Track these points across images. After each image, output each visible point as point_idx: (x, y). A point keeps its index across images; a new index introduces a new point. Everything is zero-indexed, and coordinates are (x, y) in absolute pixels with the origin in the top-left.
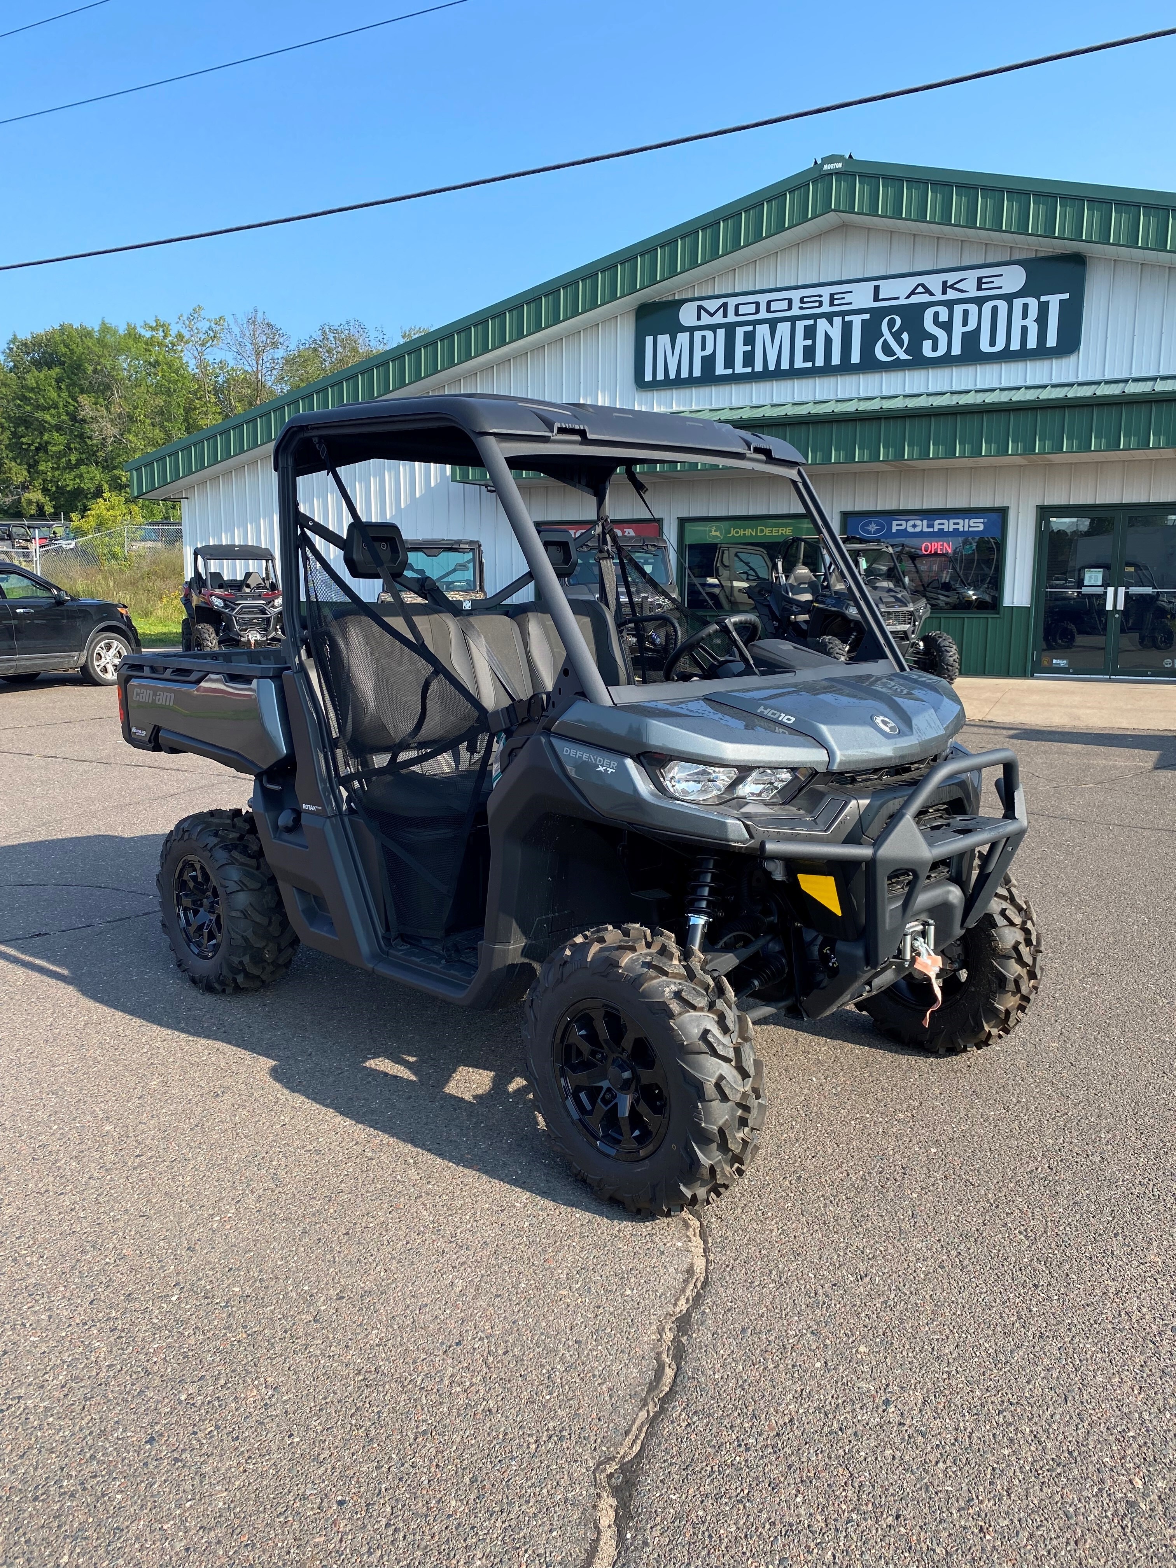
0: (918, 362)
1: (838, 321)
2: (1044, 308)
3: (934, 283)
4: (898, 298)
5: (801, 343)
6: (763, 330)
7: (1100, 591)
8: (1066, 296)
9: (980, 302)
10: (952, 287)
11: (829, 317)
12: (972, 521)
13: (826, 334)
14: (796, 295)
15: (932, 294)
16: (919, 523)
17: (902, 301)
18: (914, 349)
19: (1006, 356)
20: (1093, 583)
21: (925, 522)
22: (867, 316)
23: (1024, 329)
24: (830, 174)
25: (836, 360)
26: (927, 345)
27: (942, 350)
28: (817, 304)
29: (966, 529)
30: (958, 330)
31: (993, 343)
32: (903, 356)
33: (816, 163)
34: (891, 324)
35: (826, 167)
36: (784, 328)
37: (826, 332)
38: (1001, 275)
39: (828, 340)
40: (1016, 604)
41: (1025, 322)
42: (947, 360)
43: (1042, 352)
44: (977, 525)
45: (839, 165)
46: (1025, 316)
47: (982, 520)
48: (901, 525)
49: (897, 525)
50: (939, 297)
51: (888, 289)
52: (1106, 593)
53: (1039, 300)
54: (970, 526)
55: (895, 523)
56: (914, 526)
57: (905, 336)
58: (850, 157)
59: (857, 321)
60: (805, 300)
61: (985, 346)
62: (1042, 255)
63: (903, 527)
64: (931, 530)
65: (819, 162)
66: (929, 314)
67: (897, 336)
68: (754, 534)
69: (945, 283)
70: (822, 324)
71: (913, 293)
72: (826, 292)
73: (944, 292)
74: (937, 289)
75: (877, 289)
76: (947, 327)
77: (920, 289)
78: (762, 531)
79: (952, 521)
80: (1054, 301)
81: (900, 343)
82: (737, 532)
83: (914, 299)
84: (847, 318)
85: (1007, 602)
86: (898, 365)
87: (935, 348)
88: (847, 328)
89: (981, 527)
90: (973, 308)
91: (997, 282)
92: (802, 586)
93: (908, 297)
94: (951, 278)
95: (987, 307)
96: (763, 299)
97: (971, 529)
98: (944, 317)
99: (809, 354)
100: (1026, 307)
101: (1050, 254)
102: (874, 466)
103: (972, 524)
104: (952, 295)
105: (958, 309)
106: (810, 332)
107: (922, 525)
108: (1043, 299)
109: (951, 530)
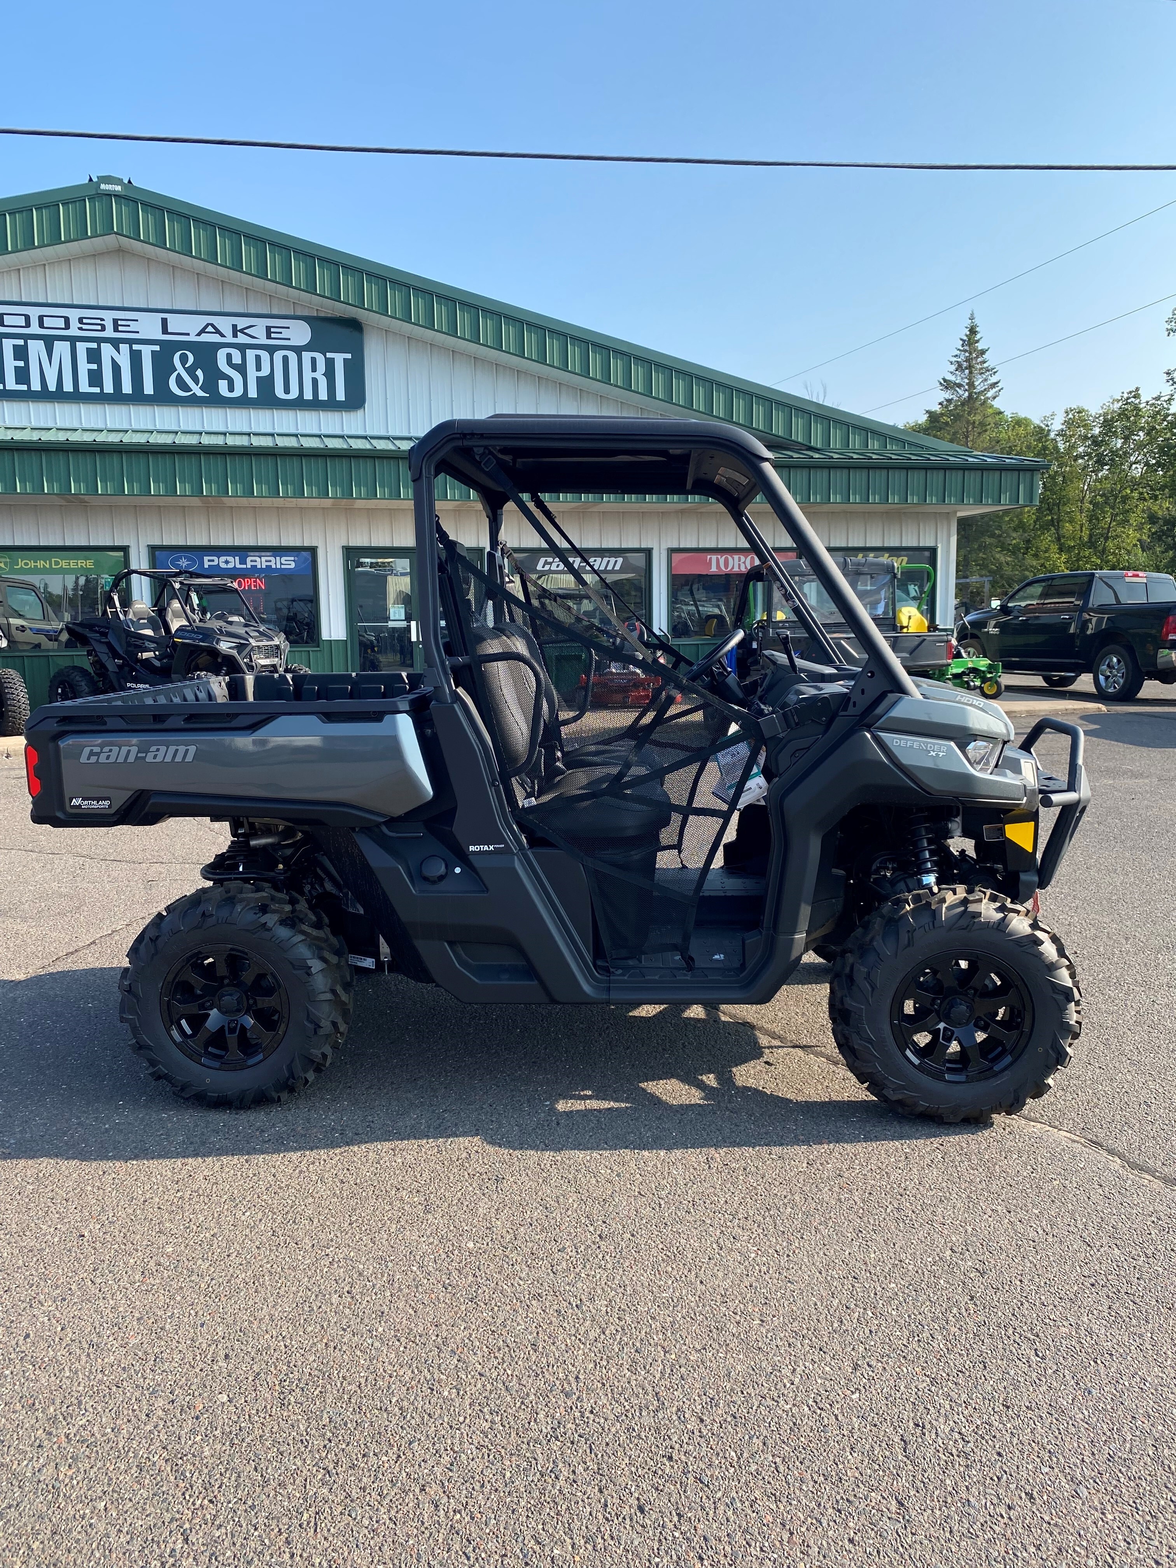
0: (215, 400)
1: (125, 348)
2: (330, 363)
3: (225, 324)
4: (188, 334)
5: (84, 367)
6: (36, 348)
7: (404, 624)
8: (349, 356)
9: (271, 350)
10: (242, 331)
11: (116, 343)
12: (283, 559)
13: (114, 362)
14: (74, 315)
15: (222, 335)
16: (230, 559)
17: (192, 338)
18: (210, 386)
19: (299, 404)
20: (397, 617)
21: (237, 558)
22: (157, 348)
23: (315, 382)
24: (109, 195)
25: (127, 388)
26: (223, 385)
27: (238, 392)
28: (99, 328)
29: (278, 567)
30: (252, 374)
31: (287, 390)
32: (200, 393)
33: (91, 180)
34: (184, 359)
35: (103, 186)
36: (62, 348)
37: (112, 358)
38: (288, 328)
39: (116, 369)
40: (334, 637)
41: (314, 375)
42: (243, 402)
43: (331, 405)
44: (288, 563)
45: (118, 188)
46: (314, 369)
47: (292, 558)
48: (213, 561)
49: (209, 561)
50: (230, 339)
51: (176, 323)
52: (409, 627)
53: (325, 356)
54: (281, 564)
55: (206, 559)
56: (227, 562)
57: (199, 373)
58: (130, 182)
59: (146, 352)
60: (85, 321)
61: (279, 392)
62: (322, 315)
63: (216, 563)
64: (244, 566)
65: (95, 179)
66: (222, 355)
67: (191, 372)
68: (48, 566)
69: (234, 327)
70: (107, 350)
71: (203, 331)
72: (109, 317)
73: (235, 335)
74: (228, 331)
75: (164, 322)
76: (242, 369)
77: (210, 329)
78: (57, 563)
79: (264, 559)
80: (339, 359)
81: (196, 380)
82: (26, 564)
83: (204, 338)
84: (135, 347)
85: (325, 636)
86: (193, 401)
87: (231, 389)
88: (136, 359)
89: (293, 565)
90: (265, 355)
91: (285, 333)
92: (142, 621)
93: (199, 334)
94: (242, 323)
95: (279, 355)
96: (34, 313)
97: (283, 567)
98: (237, 359)
99: (95, 378)
100: (314, 361)
101: (329, 315)
102: (145, 500)
103: (283, 562)
104: (242, 339)
105: (251, 354)
106: (94, 356)
107: (233, 562)
108: (329, 355)
109: (264, 567)
